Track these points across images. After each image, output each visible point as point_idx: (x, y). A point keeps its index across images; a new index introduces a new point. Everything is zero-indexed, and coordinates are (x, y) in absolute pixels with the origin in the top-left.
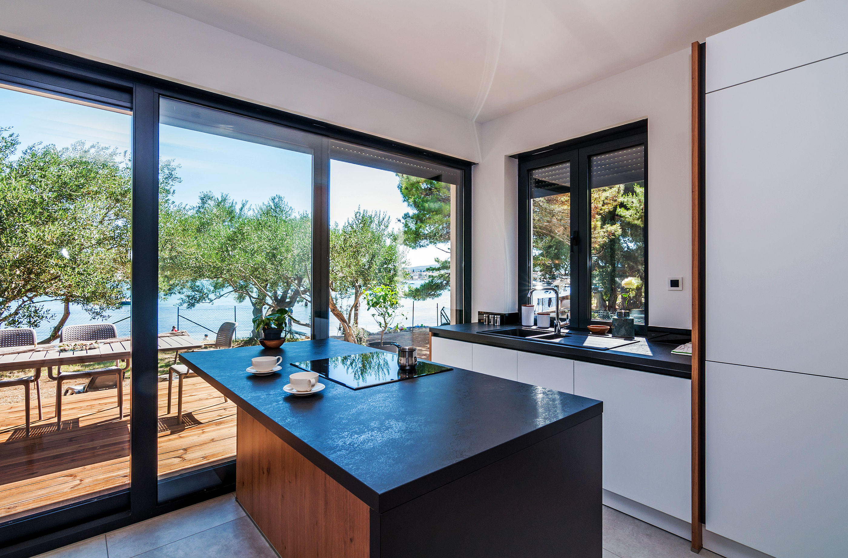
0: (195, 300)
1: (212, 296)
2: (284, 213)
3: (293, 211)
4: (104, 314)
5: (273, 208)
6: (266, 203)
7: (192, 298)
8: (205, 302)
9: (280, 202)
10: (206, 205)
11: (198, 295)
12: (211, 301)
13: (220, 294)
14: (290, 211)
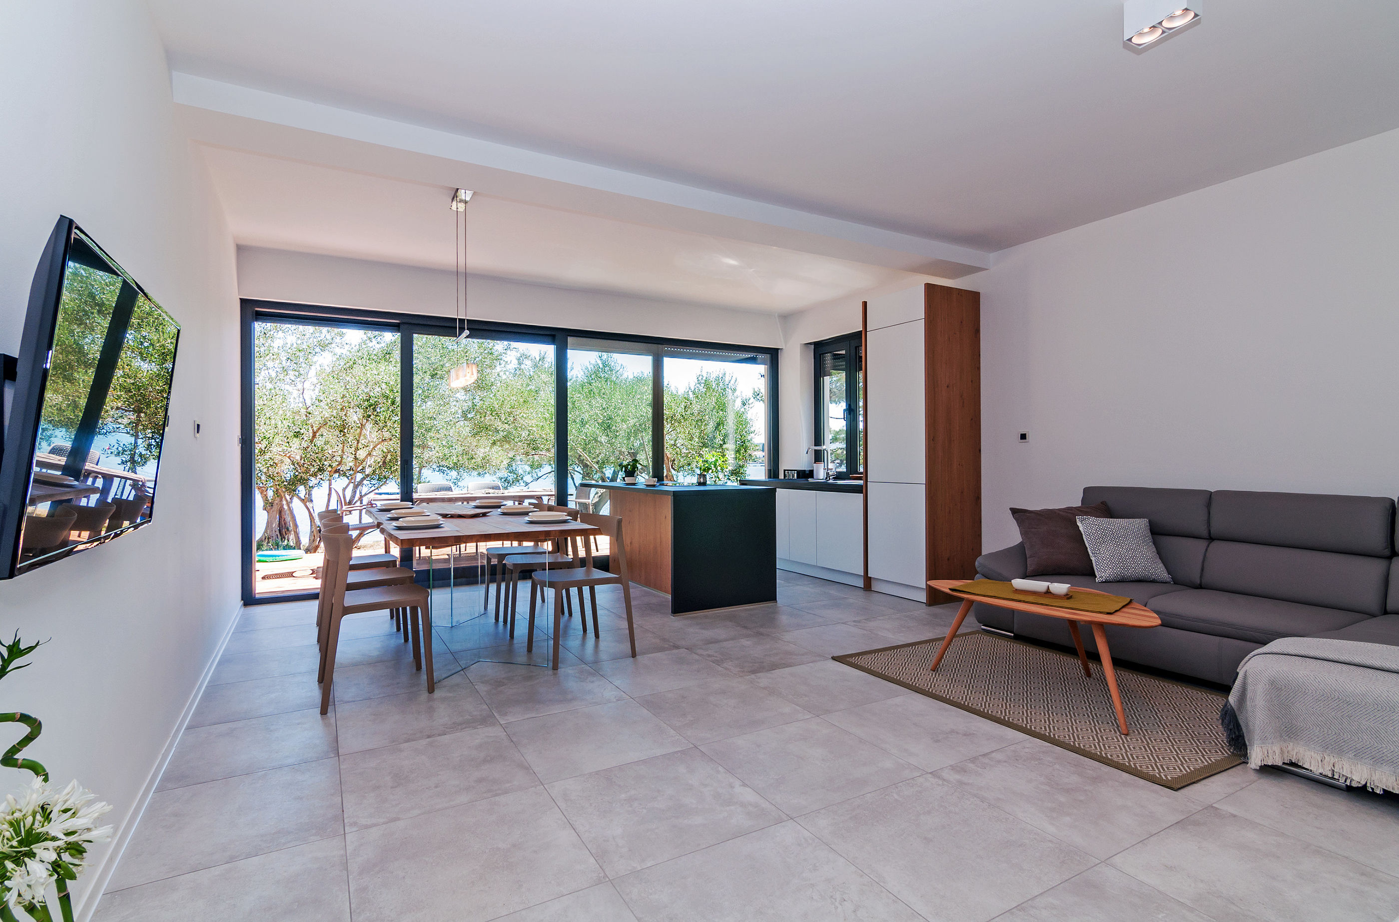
0: (508, 483)
1: (528, 478)
2: (614, 373)
3: (625, 369)
4: (459, 484)
5: (601, 367)
6: (593, 362)
7: (505, 481)
8: (518, 485)
9: (609, 359)
10: (523, 366)
11: (511, 477)
12: (527, 484)
13: (537, 475)
14: (621, 370)
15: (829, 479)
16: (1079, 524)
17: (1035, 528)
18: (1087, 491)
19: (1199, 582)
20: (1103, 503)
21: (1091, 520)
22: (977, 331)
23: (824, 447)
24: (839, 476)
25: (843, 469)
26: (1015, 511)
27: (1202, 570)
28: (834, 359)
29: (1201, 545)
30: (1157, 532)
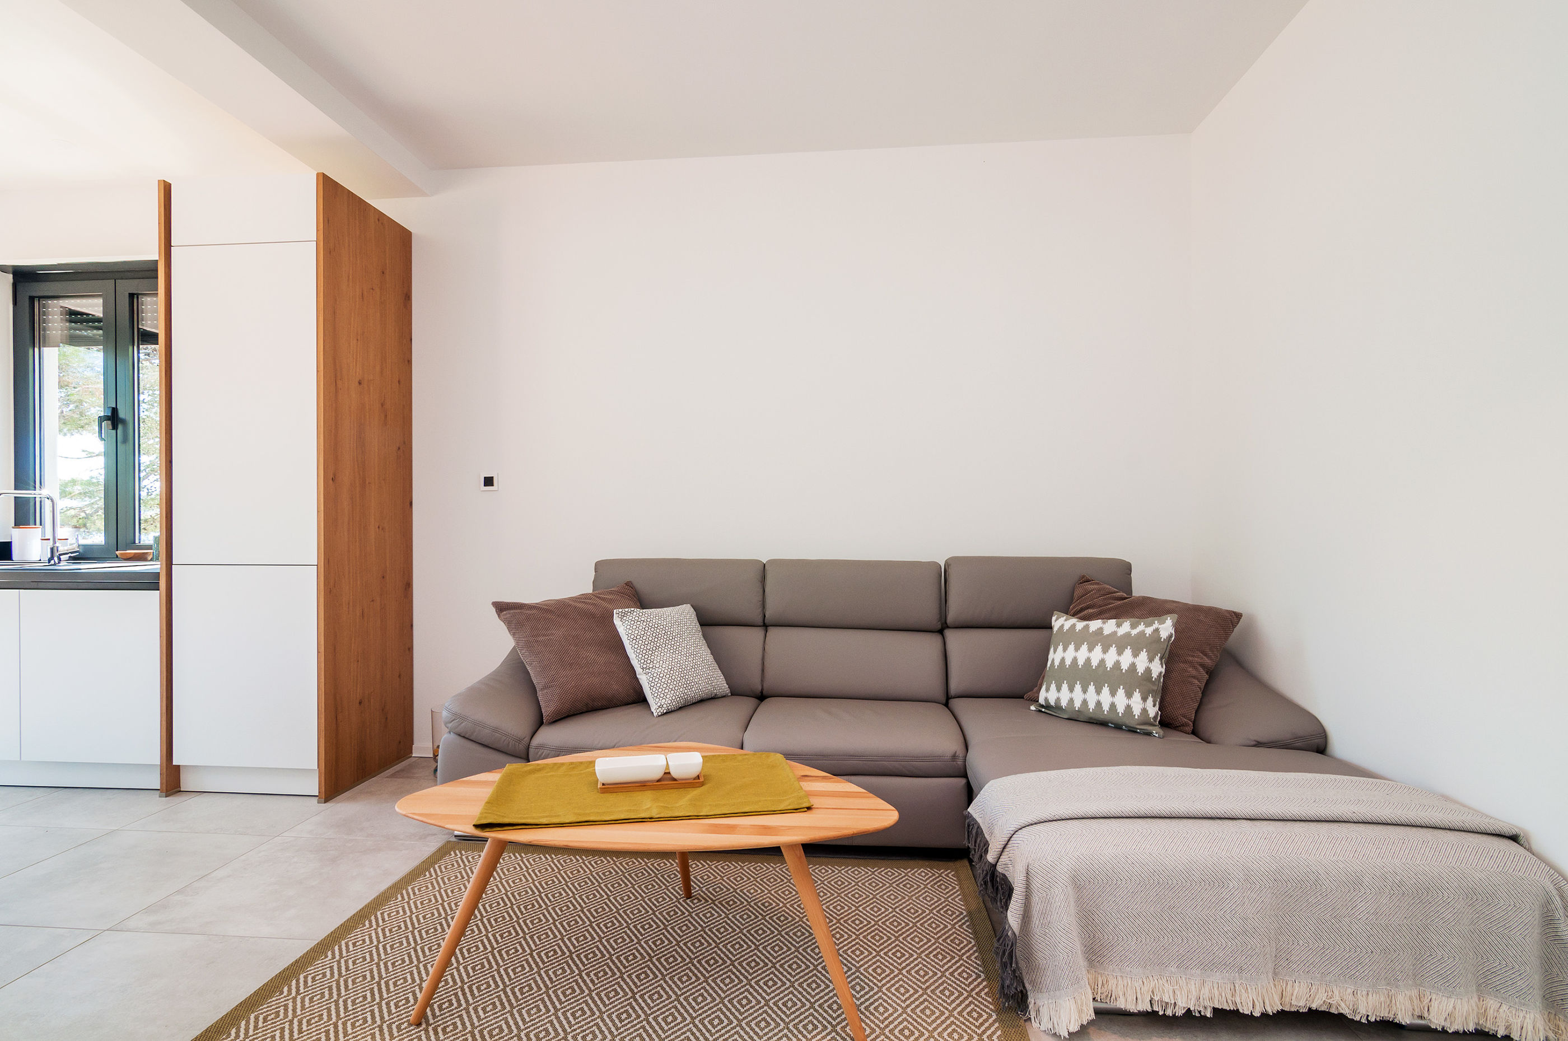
15: (60, 560)
16: (617, 621)
17: (544, 635)
18: (599, 566)
19: (760, 688)
20: (629, 584)
21: (635, 614)
22: (408, 297)
23: (45, 492)
24: (81, 556)
25: (97, 538)
26: (501, 608)
27: (763, 671)
28: (71, 321)
29: (757, 633)
30: (707, 621)
